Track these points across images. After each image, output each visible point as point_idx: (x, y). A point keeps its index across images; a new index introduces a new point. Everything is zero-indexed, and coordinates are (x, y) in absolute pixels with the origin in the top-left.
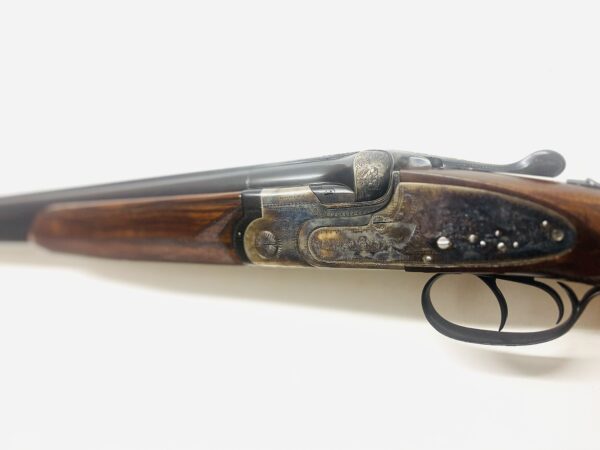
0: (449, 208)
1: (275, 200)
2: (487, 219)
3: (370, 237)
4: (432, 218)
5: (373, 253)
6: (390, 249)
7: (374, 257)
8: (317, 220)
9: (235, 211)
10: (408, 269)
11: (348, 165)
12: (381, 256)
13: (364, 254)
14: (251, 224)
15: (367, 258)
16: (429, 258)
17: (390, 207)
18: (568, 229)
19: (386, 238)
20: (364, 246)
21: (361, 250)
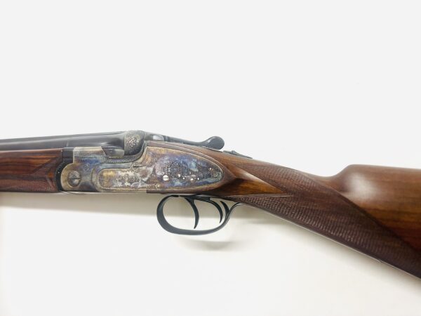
0: (169, 160)
1: (81, 153)
3: (131, 174)
5: (131, 183)
6: (140, 181)
7: (132, 186)
8: (103, 165)
9: (58, 159)
10: (148, 192)
11: (121, 138)
12: (135, 185)
13: (127, 184)
14: (66, 167)
15: (128, 186)
16: (159, 186)
17: (141, 159)
18: (220, 171)
19: (138, 175)
20: (127, 179)
21: (125, 182)
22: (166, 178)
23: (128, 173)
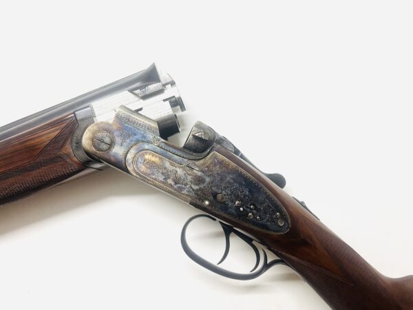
0: (234, 179)
2: (250, 196)
3: (180, 172)
4: (222, 179)
5: (176, 184)
6: (188, 186)
7: (175, 187)
8: (150, 145)
10: (191, 203)
12: (179, 187)
13: (170, 181)
15: (170, 184)
16: (207, 203)
17: (201, 161)
18: (287, 222)
19: (189, 178)
20: (172, 177)
21: (169, 178)
23: (178, 169)
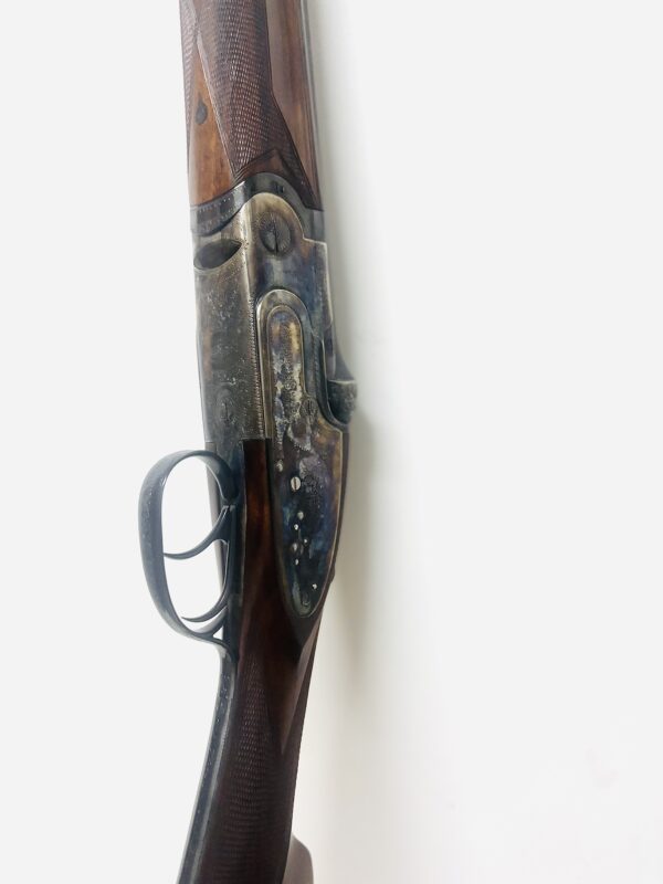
0: (325, 487)
6: (286, 420)
7: (277, 399)
8: (309, 323)
13: (279, 386)
15: (276, 389)
16: (281, 467)
17: (323, 422)
19: (297, 415)
20: (288, 386)
21: (283, 381)
22: (296, 483)
23: (299, 388)
